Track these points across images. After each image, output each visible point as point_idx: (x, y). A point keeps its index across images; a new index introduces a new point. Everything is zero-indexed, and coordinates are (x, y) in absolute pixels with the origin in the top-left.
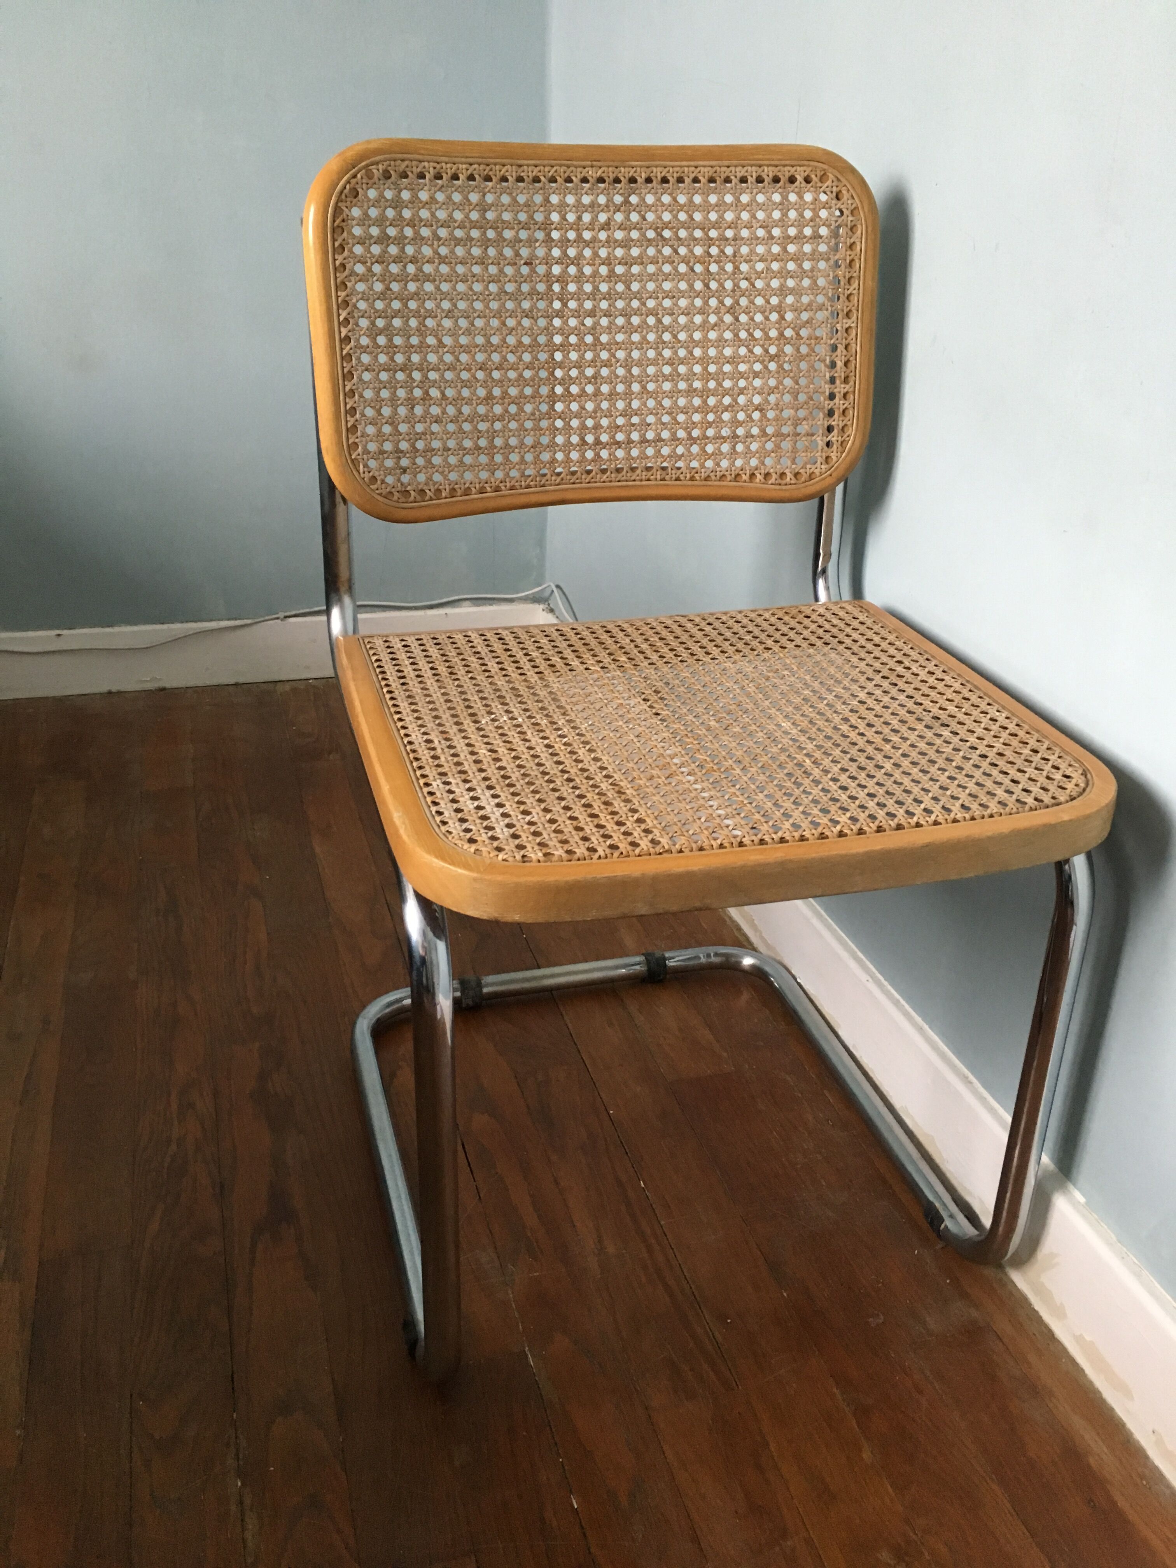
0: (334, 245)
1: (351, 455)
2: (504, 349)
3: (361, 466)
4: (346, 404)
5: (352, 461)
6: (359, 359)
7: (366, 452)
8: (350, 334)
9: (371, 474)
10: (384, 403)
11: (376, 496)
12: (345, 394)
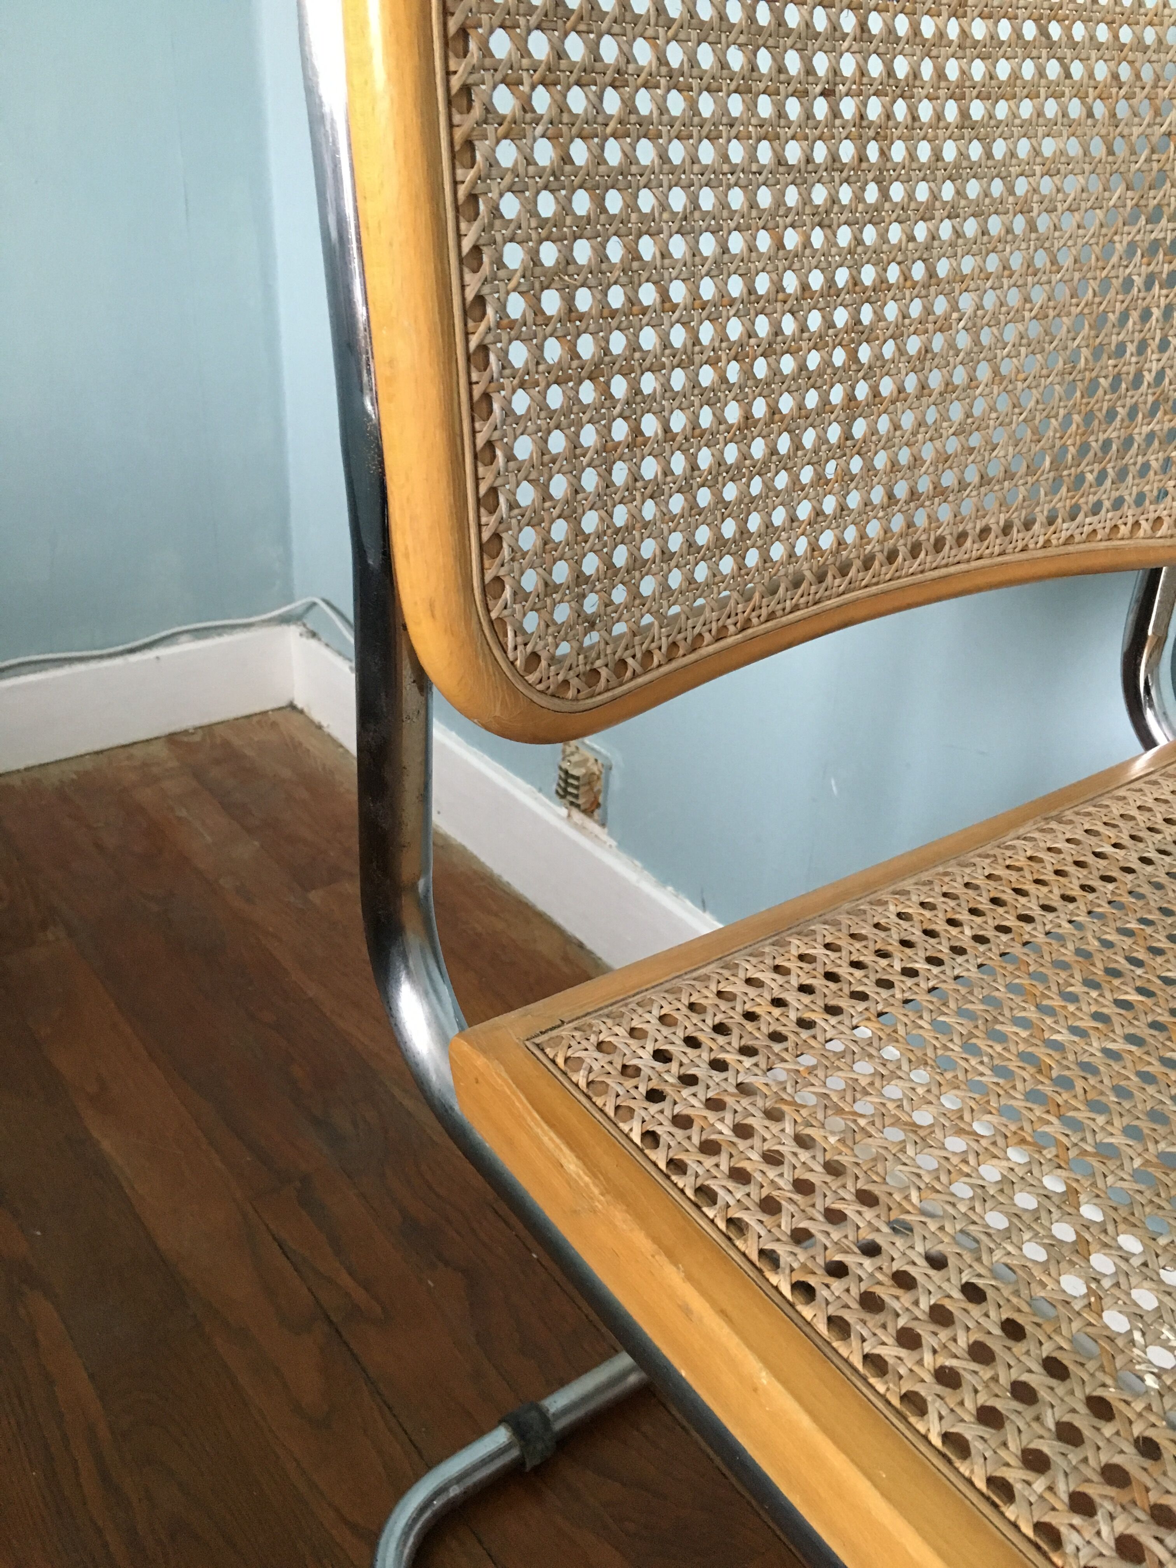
0: (445, 25)
1: (488, 611)
2: (779, 305)
3: (510, 634)
4: (477, 480)
5: (491, 622)
6: (504, 356)
7: (519, 594)
8: (486, 290)
9: (529, 648)
10: (556, 467)
11: (536, 698)
12: (475, 457)
